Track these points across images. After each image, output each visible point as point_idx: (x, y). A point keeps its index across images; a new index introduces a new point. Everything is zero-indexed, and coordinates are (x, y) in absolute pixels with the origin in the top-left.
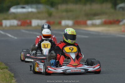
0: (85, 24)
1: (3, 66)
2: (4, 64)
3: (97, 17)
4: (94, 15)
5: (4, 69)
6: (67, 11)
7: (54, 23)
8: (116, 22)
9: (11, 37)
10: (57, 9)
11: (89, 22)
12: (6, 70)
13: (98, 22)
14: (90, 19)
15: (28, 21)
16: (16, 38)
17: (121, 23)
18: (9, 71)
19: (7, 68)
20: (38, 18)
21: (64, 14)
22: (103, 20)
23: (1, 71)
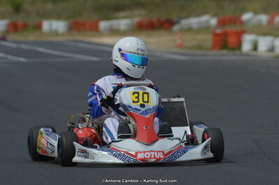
0: (95, 28)
3: (122, 14)
7: (25, 26)
8: (167, 24)
11: (103, 25)
13: (123, 23)
14: (107, 18)
17: (176, 28)
21: (49, 6)
22: (136, 20)
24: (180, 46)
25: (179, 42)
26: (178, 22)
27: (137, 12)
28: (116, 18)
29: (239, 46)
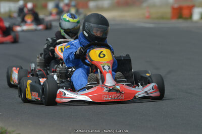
25: (147, 15)
29: (190, 16)
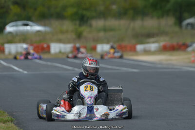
0: (133, 49)
1: (6, 117)
2: (8, 113)
3: (152, 40)
4: (147, 36)
5: (8, 123)
6: (105, 30)
8: (183, 47)
9: (18, 71)
10: (91, 26)
11: (139, 47)
12: (11, 124)
13: (153, 46)
14: (142, 43)
15: (45, 46)
16: (25, 72)
17: (190, 49)
18: (15, 125)
19: (12, 121)
20: (60, 41)
21: (102, 34)
22: (162, 44)
23: (3, 125)
24: (193, 62)
26: (191, 46)
27: (162, 38)
28: (148, 43)
